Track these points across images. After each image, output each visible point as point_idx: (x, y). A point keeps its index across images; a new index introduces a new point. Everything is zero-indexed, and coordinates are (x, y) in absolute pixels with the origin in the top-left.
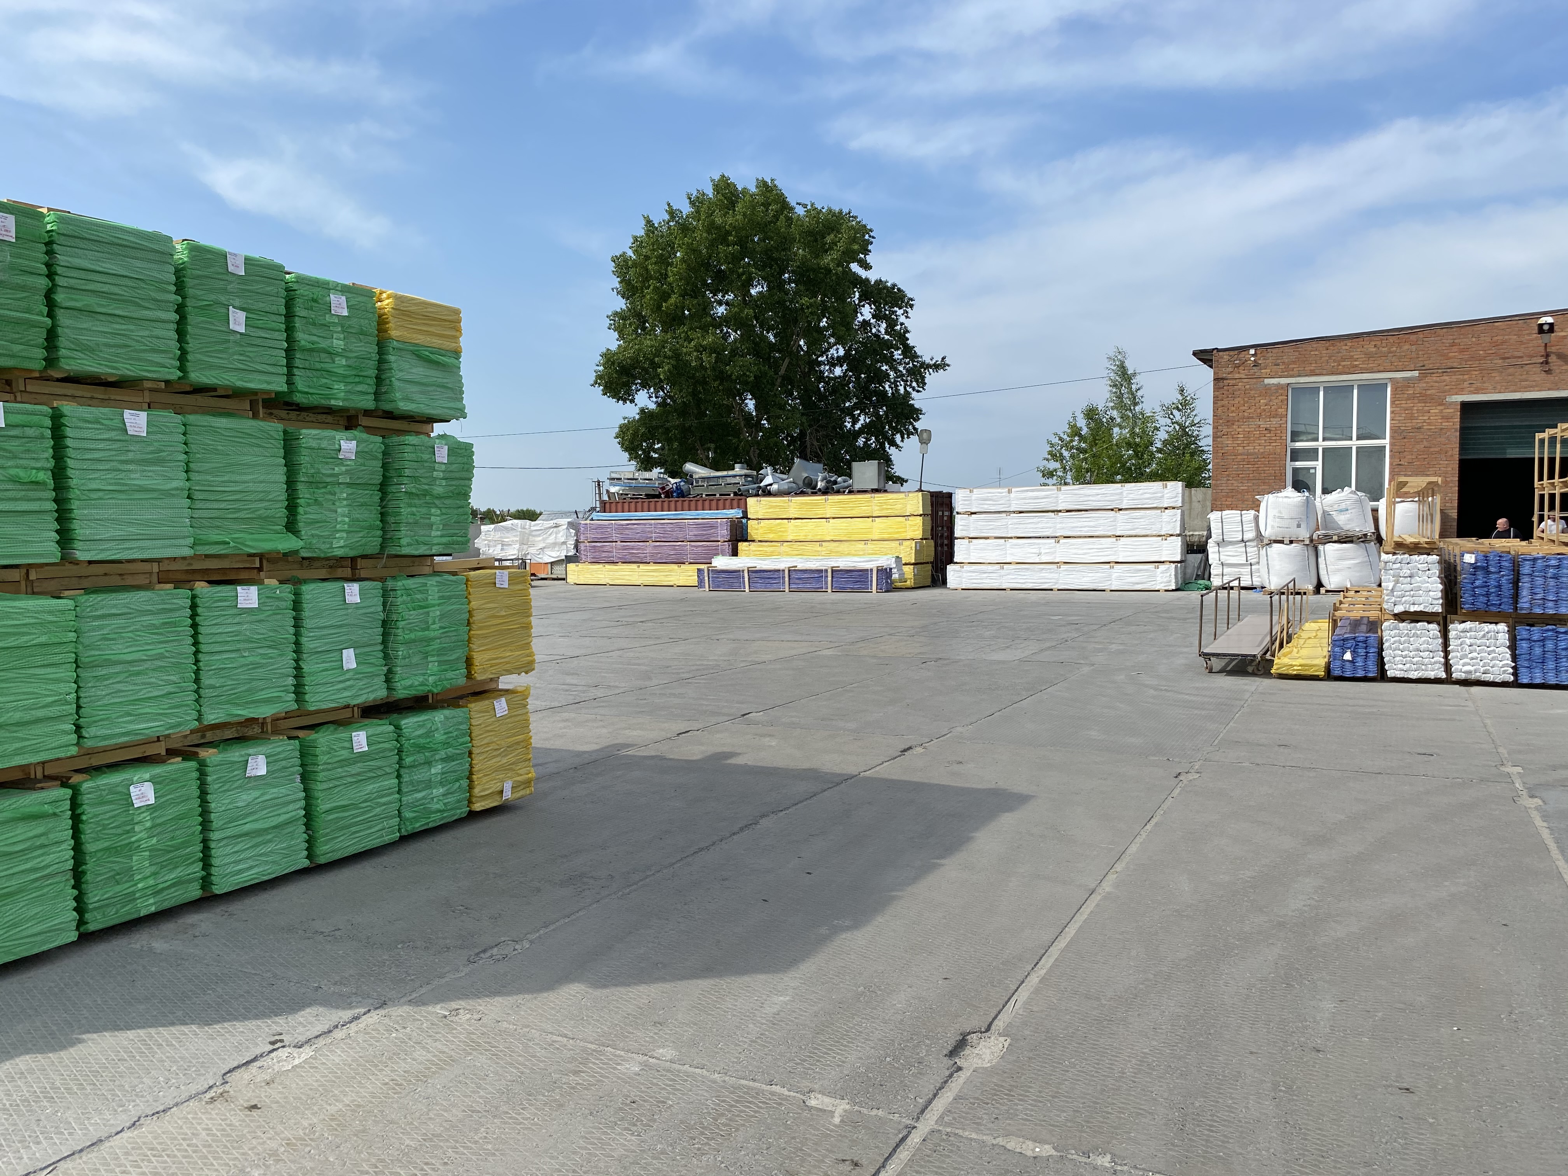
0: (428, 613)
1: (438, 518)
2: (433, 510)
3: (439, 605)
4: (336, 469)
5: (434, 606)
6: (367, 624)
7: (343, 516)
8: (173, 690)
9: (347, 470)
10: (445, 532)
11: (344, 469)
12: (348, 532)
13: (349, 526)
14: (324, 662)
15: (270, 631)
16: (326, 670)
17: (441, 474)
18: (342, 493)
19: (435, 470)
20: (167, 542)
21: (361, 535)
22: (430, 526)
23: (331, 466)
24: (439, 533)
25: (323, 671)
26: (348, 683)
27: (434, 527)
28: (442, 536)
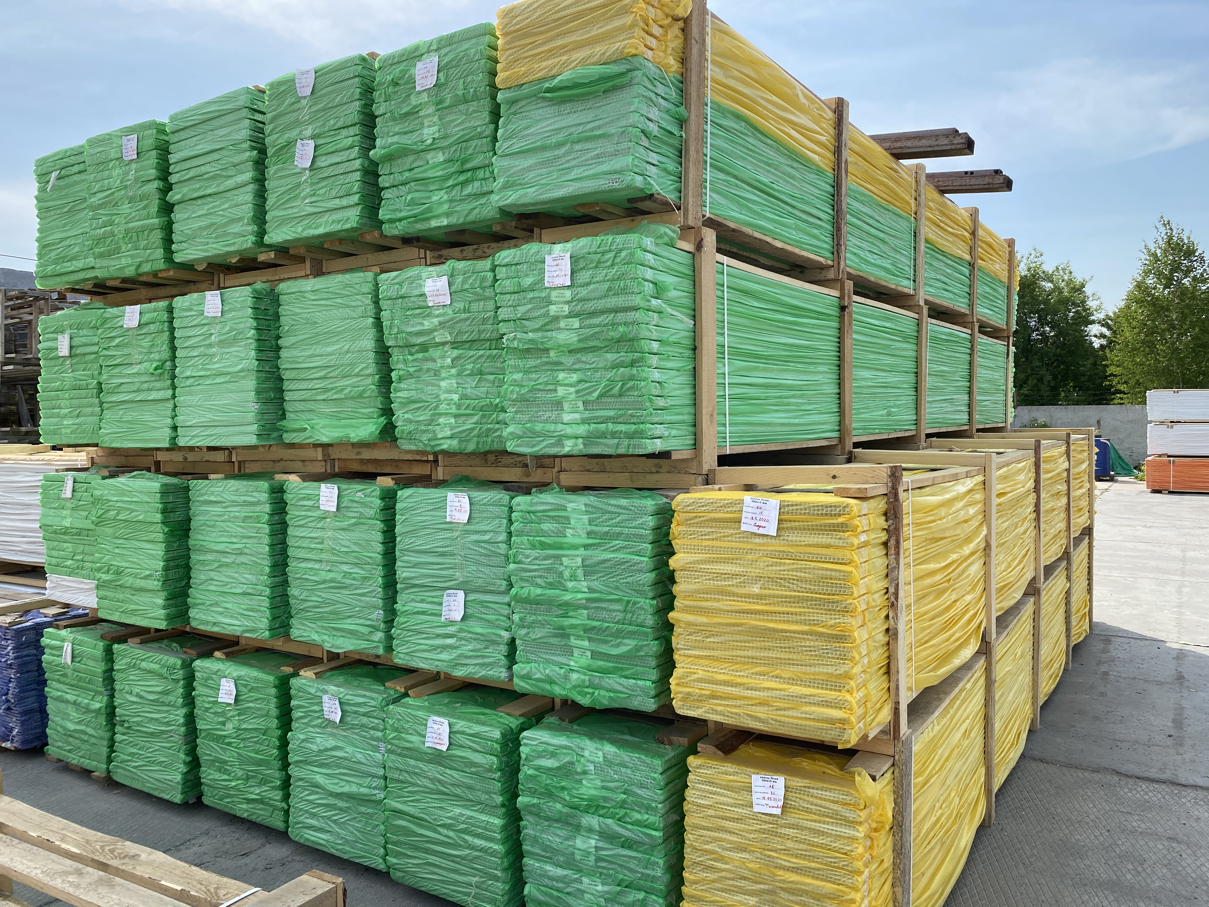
0: (558, 557)
1: (572, 390)
2: (561, 376)
3: (586, 547)
4: (426, 323)
5: (575, 547)
6: (482, 559)
7: (449, 392)
8: (249, 591)
9: (441, 323)
10: (587, 414)
11: (436, 321)
12: (456, 416)
13: (459, 407)
14: (422, 601)
15: (356, 544)
16: (423, 613)
17: (566, 308)
18: (443, 357)
19: (551, 303)
20: (238, 429)
21: (475, 419)
22: (558, 404)
23: (417, 320)
24: (577, 416)
25: (418, 613)
26: (449, 641)
27: (566, 406)
28: (584, 421)
